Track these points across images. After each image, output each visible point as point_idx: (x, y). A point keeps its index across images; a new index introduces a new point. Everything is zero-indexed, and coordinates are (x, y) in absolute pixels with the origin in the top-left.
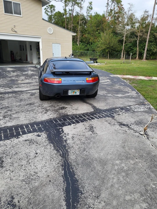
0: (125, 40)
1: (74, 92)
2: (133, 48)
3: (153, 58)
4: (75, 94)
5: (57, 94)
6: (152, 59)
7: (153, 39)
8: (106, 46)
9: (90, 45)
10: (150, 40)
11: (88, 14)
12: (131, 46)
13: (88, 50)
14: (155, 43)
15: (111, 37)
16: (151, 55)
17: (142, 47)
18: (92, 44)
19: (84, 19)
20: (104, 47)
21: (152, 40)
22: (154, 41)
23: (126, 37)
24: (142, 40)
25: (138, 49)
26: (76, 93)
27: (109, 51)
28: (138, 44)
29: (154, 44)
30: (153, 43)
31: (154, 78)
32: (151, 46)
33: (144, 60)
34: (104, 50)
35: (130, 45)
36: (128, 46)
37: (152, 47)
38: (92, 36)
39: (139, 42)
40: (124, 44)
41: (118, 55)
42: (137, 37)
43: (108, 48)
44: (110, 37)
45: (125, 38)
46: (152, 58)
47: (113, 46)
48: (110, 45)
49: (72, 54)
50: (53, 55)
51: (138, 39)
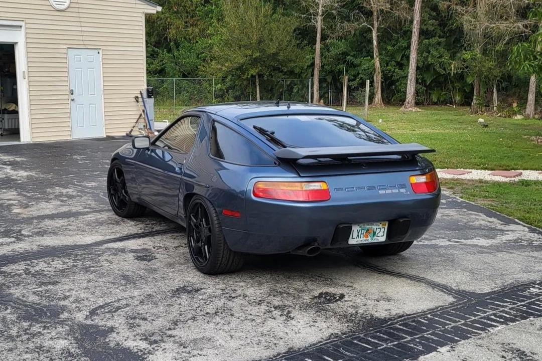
0: (323, 30)
1: (368, 230)
2: (357, 61)
3: (438, 99)
4: (370, 240)
5: (308, 242)
6: (435, 104)
7: (432, 25)
8: (249, 52)
9: (169, 51)
10: (425, 28)
12: (345, 54)
14: (443, 40)
15: (265, 16)
16: (429, 87)
17: (392, 56)
18: (177, 45)
20: (239, 58)
21: (431, 28)
22: (439, 32)
23: (328, 16)
24: (389, 27)
25: (378, 64)
26: (374, 234)
27: (261, 76)
28: (375, 43)
29: (439, 44)
30: (434, 40)
31: (530, 175)
32: (429, 52)
33: (410, 108)
34: (241, 69)
35: (342, 46)
36: (334, 51)
37: (433, 56)
38: (177, 12)
39: (378, 36)
40: (318, 46)
41: (295, 90)
42: (369, 14)
43: (255, 62)
44: (261, 18)
45: (323, 20)
46: (435, 99)
47: (275, 55)
48: (263, 51)
49: (148, 90)
50: (72, 97)
51: (376, 25)
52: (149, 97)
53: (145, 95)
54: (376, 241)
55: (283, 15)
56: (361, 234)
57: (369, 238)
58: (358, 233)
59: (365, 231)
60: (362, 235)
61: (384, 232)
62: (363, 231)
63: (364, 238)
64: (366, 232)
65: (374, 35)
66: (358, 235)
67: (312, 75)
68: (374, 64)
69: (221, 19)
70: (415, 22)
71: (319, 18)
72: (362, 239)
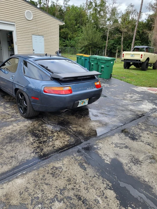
0: (108, 36)
1: (83, 102)
4: (83, 105)
8: (89, 41)
9: (68, 41)
11: (65, 5)
13: (66, 46)
14: (140, 41)
17: (126, 45)
18: (70, 39)
19: (61, 10)
20: (86, 43)
21: (137, 38)
22: (140, 39)
23: (110, 33)
24: (126, 36)
25: (122, 47)
26: (85, 103)
28: (122, 41)
30: (138, 41)
40: (107, 41)
41: (100, 52)
42: (121, 33)
43: (90, 44)
44: (93, 32)
45: (109, 34)
47: (96, 43)
48: (92, 41)
49: (59, 51)
50: (34, 52)
51: (123, 36)
52: (60, 53)
53: (58, 52)
55: (99, 32)
65: (122, 38)
67: (105, 49)
68: (121, 47)
69: (82, 32)
70: (134, 35)
71: (108, 33)
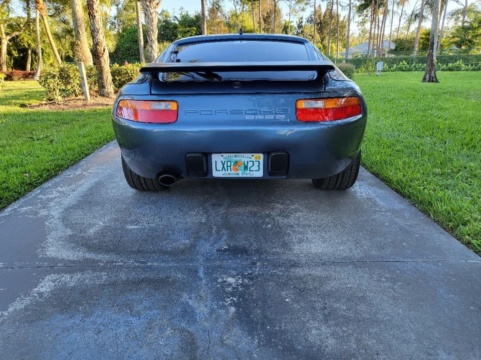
1: (237, 163)
4: (241, 174)
26: (246, 167)
54: (248, 176)
56: (228, 166)
57: (240, 172)
58: (223, 165)
59: (232, 164)
60: (229, 168)
61: (259, 166)
62: (229, 163)
63: (233, 172)
64: (234, 165)
66: (223, 167)
72: (229, 172)
